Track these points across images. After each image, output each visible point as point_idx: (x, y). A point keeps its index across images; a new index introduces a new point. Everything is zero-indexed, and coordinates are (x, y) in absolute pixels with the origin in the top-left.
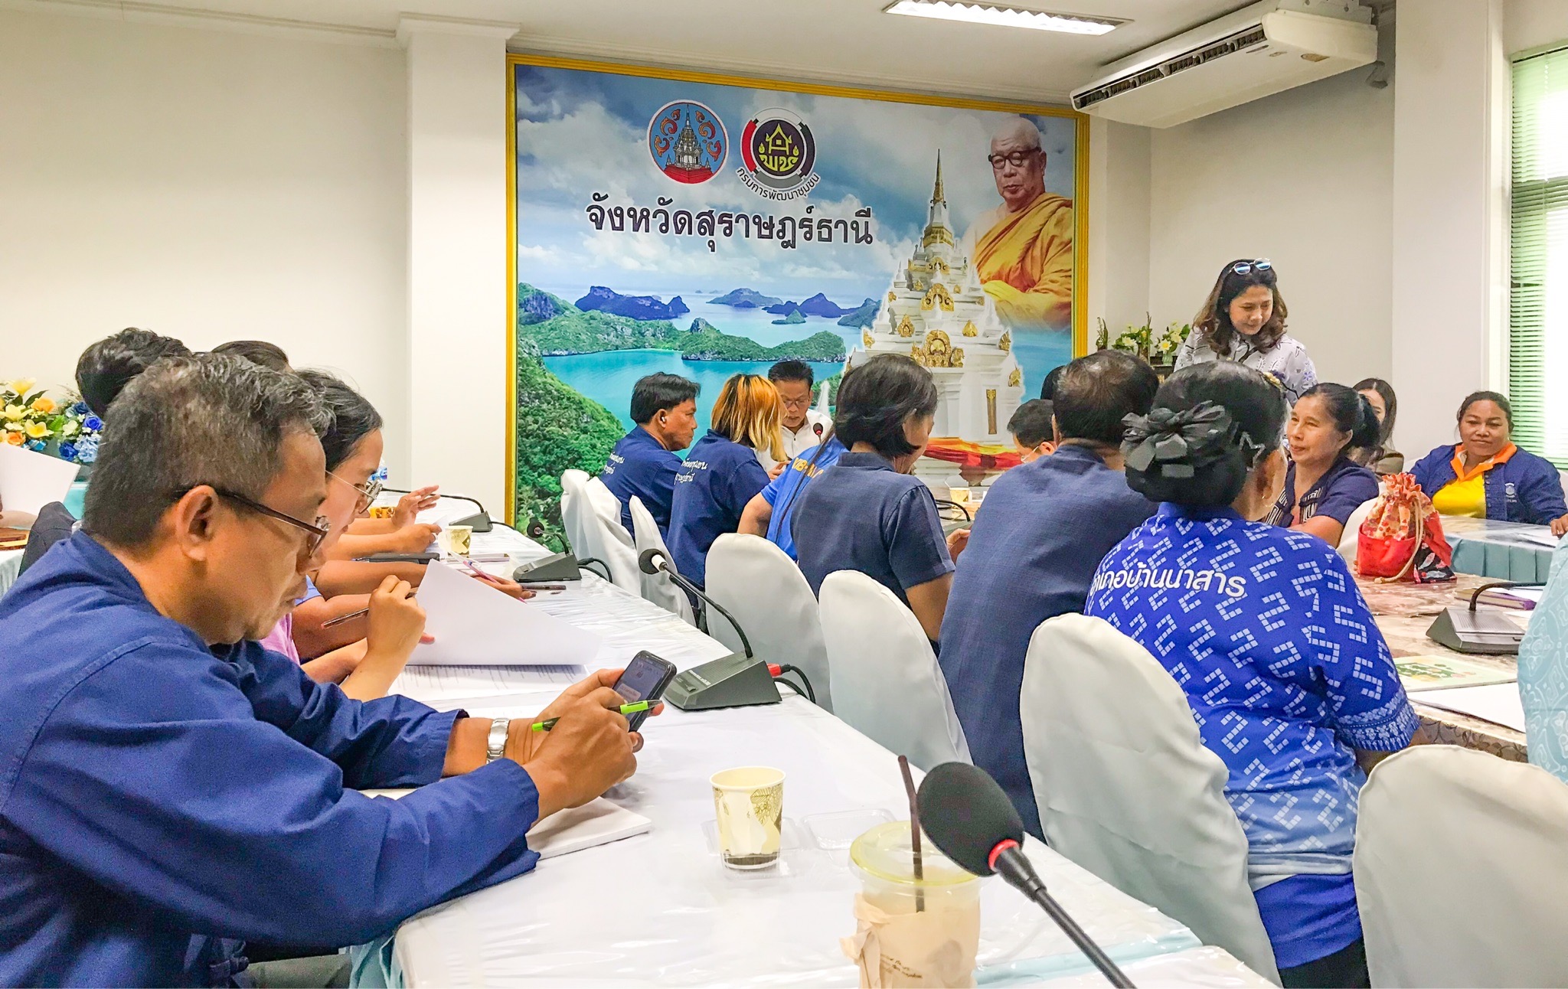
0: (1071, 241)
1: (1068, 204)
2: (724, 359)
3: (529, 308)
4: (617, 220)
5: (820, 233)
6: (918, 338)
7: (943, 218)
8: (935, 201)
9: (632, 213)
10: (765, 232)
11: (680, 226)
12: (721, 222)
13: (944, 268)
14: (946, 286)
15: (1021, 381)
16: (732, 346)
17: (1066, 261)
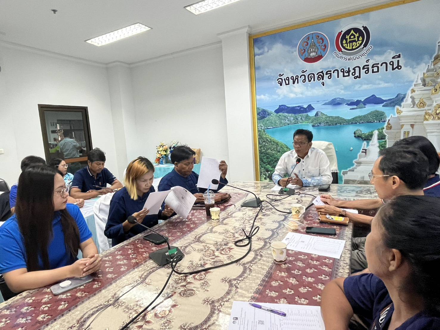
2: (329, 125)
3: (260, 114)
4: (287, 81)
5: (373, 70)
6: (429, 108)
9: (292, 78)
10: (346, 74)
11: (310, 79)
12: (327, 74)
16: (332, 120)
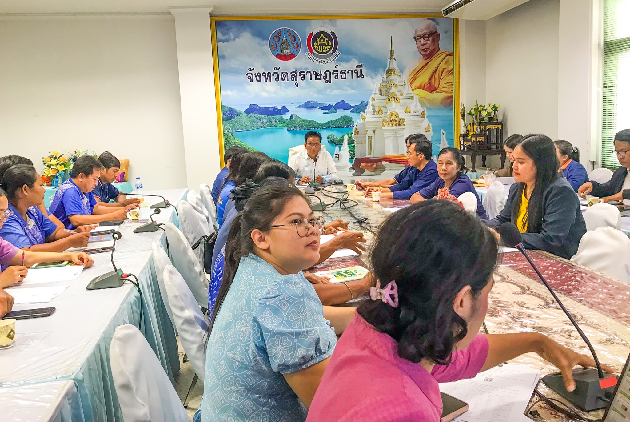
0: (452, 70)
1: (450, 54)
2: (304, 129)
3: (227, 114)
4: (258, 78)
5: (341, 76)
6: (385, 115)
7: (394, 65)
8: (390, 58)
9: (264, 74)
10: (318, 77)
11: (283, 78)
12: (300, 75)
13: (395, 86)
14: (397, 93)
15: (431, 130)
16: (307, 124)
17: (450, 78)
